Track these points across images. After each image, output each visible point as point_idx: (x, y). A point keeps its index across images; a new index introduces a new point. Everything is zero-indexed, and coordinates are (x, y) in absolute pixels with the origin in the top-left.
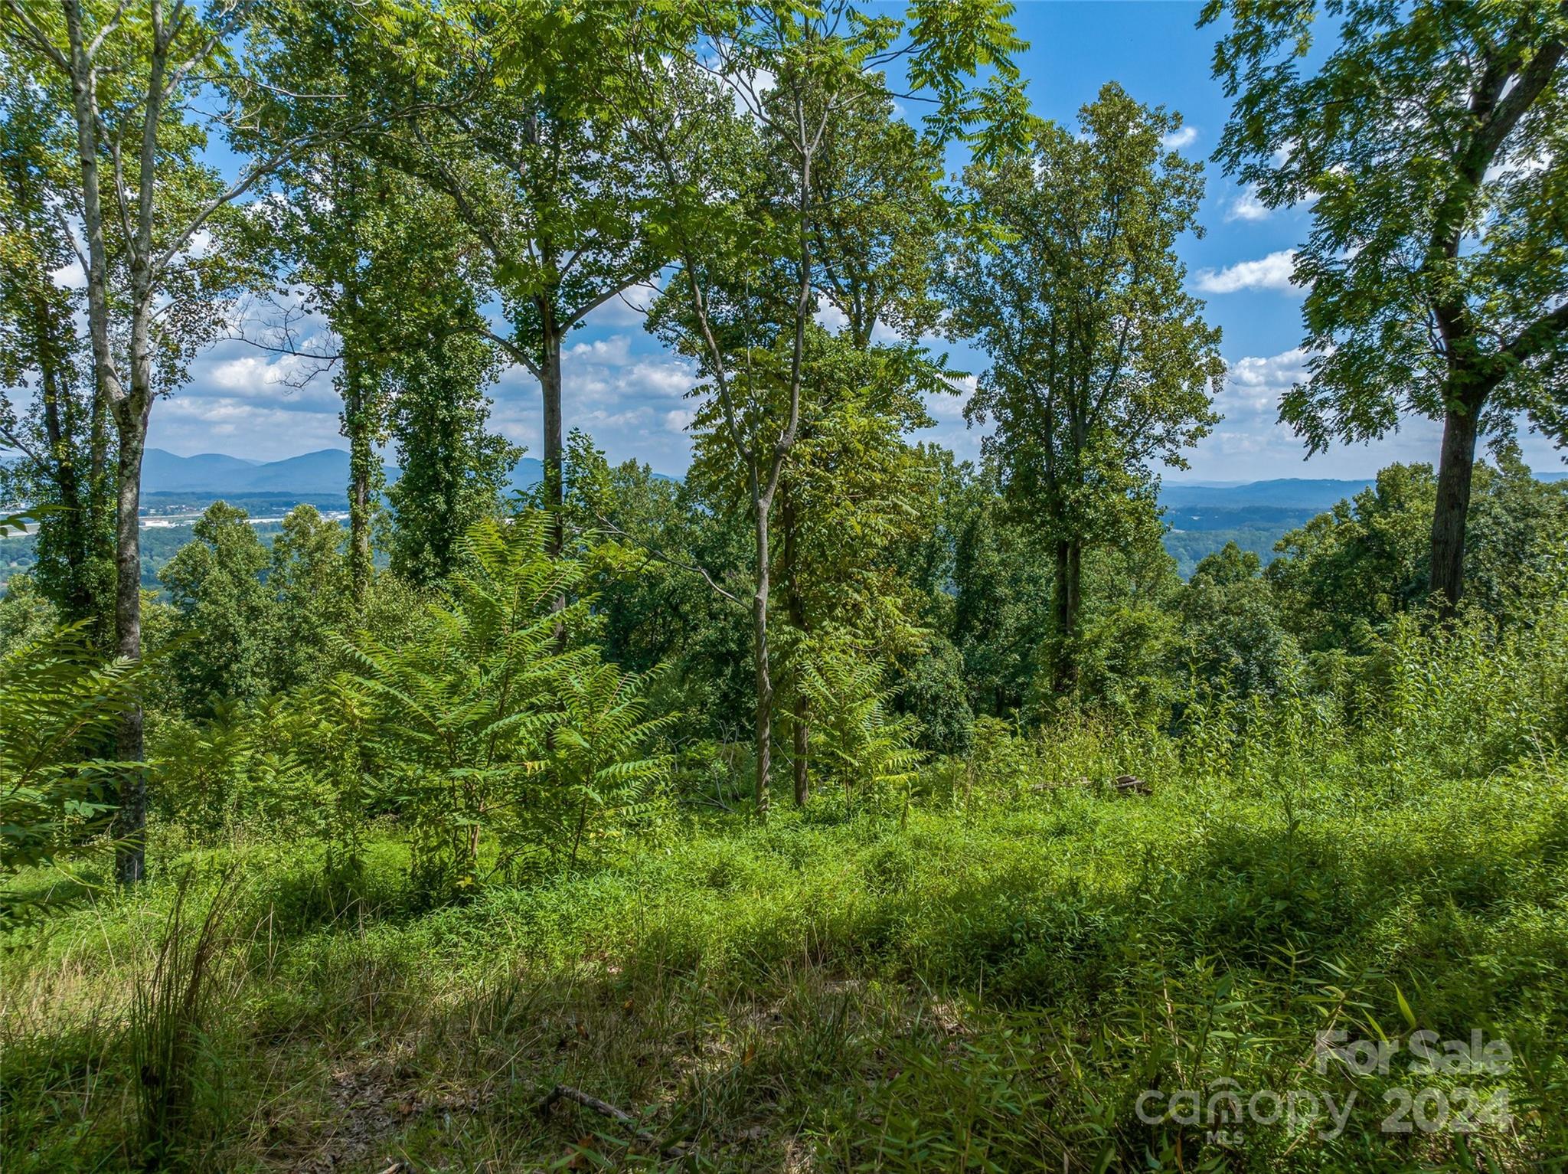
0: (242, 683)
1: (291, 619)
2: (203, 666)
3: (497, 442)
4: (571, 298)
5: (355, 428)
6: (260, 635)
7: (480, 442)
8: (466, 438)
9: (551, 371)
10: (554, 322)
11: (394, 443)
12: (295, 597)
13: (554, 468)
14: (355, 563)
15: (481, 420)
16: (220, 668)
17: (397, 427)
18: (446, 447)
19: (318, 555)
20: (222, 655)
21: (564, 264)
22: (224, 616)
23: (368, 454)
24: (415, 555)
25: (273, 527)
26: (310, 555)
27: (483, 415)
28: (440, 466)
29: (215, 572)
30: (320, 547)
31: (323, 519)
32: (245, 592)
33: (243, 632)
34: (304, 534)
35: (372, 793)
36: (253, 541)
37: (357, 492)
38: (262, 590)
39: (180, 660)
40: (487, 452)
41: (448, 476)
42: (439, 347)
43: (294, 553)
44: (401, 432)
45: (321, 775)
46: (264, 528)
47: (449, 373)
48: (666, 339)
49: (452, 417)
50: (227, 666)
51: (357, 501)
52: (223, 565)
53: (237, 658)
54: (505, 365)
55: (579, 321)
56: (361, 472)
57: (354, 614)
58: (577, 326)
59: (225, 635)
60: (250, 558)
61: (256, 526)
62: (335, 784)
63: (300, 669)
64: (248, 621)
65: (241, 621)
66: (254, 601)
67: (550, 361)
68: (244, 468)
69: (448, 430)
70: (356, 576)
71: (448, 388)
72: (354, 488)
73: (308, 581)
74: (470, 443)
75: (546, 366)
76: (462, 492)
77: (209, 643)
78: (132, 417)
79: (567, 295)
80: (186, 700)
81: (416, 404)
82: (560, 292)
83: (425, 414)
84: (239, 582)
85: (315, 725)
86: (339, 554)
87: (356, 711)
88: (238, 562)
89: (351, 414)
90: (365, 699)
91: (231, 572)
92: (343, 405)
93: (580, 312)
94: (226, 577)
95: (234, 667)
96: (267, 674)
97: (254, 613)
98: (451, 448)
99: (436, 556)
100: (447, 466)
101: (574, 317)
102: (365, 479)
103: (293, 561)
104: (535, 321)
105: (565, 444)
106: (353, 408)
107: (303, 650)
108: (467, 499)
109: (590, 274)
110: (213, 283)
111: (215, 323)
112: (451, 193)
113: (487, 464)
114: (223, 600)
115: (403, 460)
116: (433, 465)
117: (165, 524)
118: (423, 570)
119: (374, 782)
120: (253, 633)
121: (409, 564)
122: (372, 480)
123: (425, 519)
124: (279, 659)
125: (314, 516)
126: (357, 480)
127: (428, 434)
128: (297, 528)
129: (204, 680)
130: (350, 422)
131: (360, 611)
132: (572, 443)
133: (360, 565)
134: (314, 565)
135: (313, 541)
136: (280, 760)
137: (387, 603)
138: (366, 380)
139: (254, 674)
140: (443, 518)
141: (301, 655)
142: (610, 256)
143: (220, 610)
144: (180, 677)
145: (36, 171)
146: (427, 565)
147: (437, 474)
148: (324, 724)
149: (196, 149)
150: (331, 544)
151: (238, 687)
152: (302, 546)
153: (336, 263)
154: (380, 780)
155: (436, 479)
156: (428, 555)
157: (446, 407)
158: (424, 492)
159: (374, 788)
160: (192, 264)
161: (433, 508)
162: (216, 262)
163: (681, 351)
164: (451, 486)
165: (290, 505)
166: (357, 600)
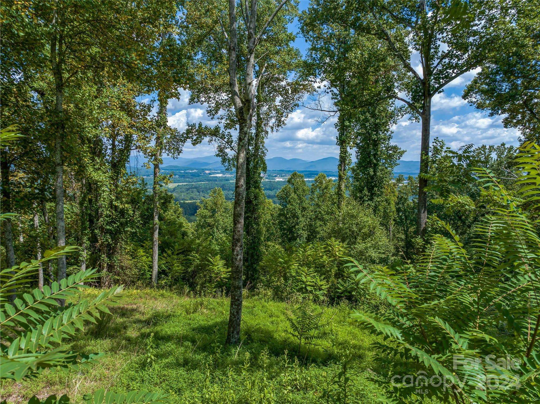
0: (299, 232)
1: (316, 212)
2: (288, 225)
3: (395, 148)
4: (437, 79)
5: (342, 142)
6: (305, 216)
7: (388, 148)
8: (382, 147)
9: (427, 113)
10: (429, 91)
11: (355, 149)
12: (317, 205)
13: (426, 155)
14: (339, 194)
15: (389, 139)
16: (292, 227)
17: (356, 144)
18: (375, 150)
19: (325, 190)
20: (293, 222)
21: (435, 65)
22: (295, 210)
23: (346, 152)
24: (361, 191)
25: (312, 181)
26: (323, 190)
27: (390, 138)
28: (372, 157)
29: (293, 195)
30: (326, 188)
31: (328, 179)
32: (301, 202)
33: (300, 215)
34: (321, 183)
35: (341, 288)
36: (305, 185)
37: (341, 167)
38: (307, 202)
39: (281, 223)
40: (391, 152)
41: (375, 161)
42: (374, 111)
43: (318, 189)
44: (357, 145)
45: (322, 277)
46: (309, 181)
47: (378, 121)
48: (472, 102)
49: (378, 138)
50: (294, 226)
51: (341, 170)
52: (295, 192)
53: (297, 224)
54: (399, 117)
55: (441, 90)
56: (343, 159)
57: (338, 213)
58: (440, 92)
59: (295, 216)
60: (304, 191)
61: (307, 181)
62: (328, 281)
63: (317, 229)
64: (302, 212)
65: (300, 212)
66: (304, 205)
67: (426, 108)
68: (304, 163)
69: (376, 144)
70: (339, 199)
71: (377, 127)
72: (340, 165)
73: (322, 199)
74: (384, 148)
75: (424, 110)
76: (380, 168)
77: (290, 218)
78: (245, 115)
79: (435, 79)
80: (282, 236)
81: (364, 134)
82: (432, 78)
83: (367, 138)
84: (300, 199)
85: (322, 257)
86: (333, 191)
87: (337, 253)
88: (300, 192)
89: (340, 137)
90: (341, 249)
91: (298, 195)
92: (337, 134)
93: (442, 86)
94: (296, 197)
95: (297, 227)
96: (307, 230)
97: (304, 209)
98: (376, 150)
99: (369, 192)
100: (375, 157)
101: (439, 88)
102: (344, 162)
103: (317, 192)
104: (420, 91)
105: (431, 145)
106: (341, 134)
107: (319, 223)
108: (382, 170)
109: (447, 68)
110: (295, 91)
111: (295, 105)
112: (386, 40)
113: (390, 156)
114: (295, 204)
115: (358, 156)
116: (369, 157)
117: (281, 180)
118: (363, 198)
119: (343, 283)
120: (303, 216)
121: (358, 195)
122: (347, 162)
123: (365, 178)
124: (311, 225)
125: (325, 177)
126: (341, 162)
127: (368, 145)
128: (319, 181)
129: (288, 230)
130: (340, 140)
131: (340, 212)
132: (435, 144)
133: (341, 194)
134: (324, 194)
135: (324, 185)
136: (308, 270)
137: (351, 210)
138: (347, 123)
139: (303, 230)
140: (372, 178)
141: (318, 224)
142: (456, 59)
143: (294, 207)
144: (280, 228)
145: (243, 58)
146: (365, 195)
147: (371, 161)
148: (325, 257)
149: (292, 42)
150: (330, 187)
151: (297, 233)
152: (320, 187)
153: (339, 71)
154: (345, 282)
155: (370, 162)
156: (366, 192)
157: (376, 135)
158: (365, 168)
159: (342, 286)
160: (288, 84)
161: (369, 174)
162: (296, 83)
163: (478, 108)
164: (376, 165)
165: (317, 174)
166: (339, 208)
